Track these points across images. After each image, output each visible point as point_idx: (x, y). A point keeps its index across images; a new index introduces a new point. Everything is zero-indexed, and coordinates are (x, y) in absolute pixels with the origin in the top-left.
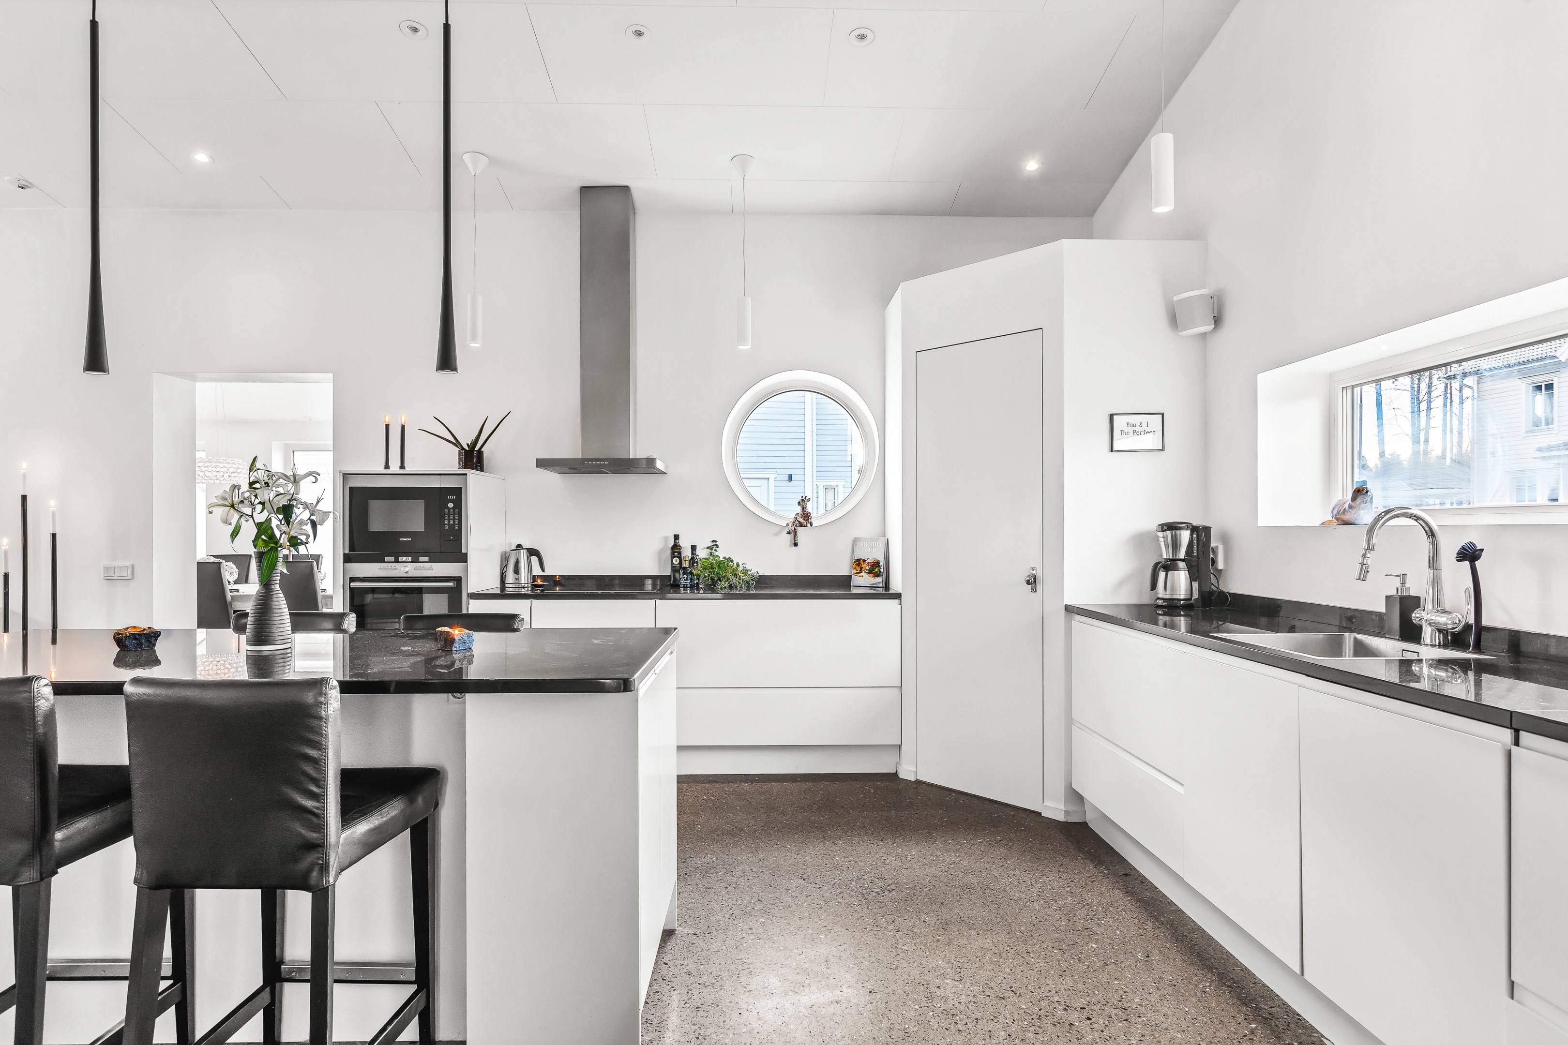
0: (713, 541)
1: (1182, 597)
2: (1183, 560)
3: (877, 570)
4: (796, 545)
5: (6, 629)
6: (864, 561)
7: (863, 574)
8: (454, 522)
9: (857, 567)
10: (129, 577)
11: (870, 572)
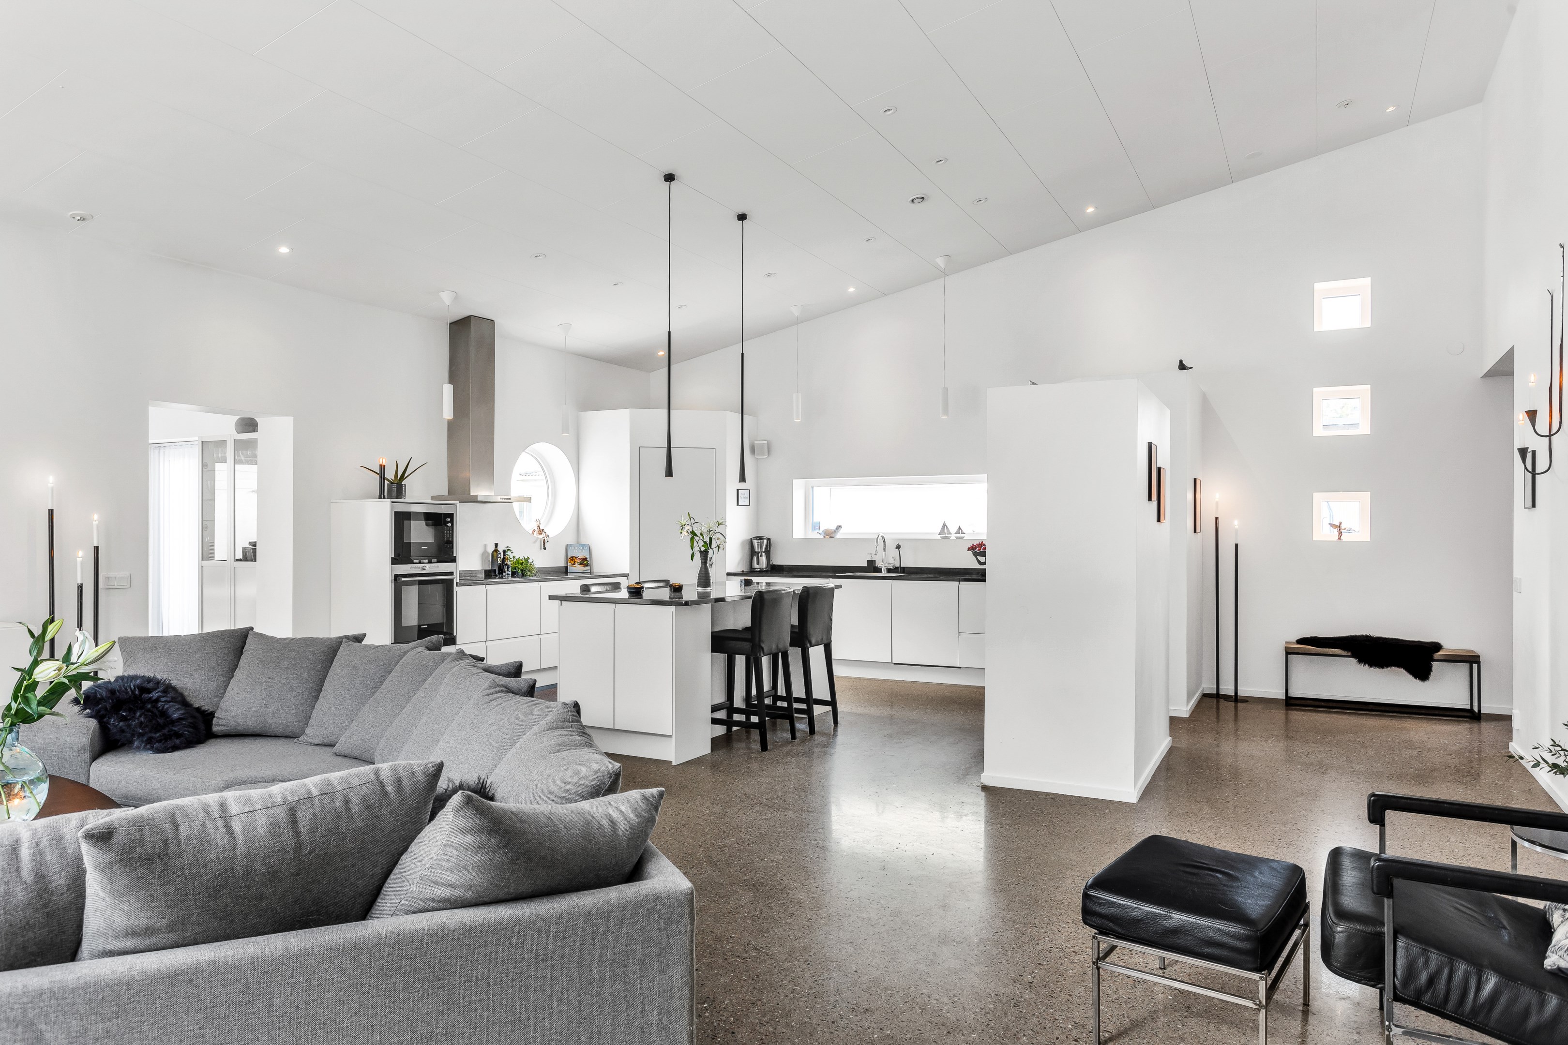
0: (507, 547)
1: (764, 567)
2: (764, 552)
3: (585, 562)
4: (545, 549)
5: (80, 626)
6: (576, 558)
7: (576, 565)
8: (449, 535)
9: (571, 562)
10: (129, 586)
11: (581, 564)
